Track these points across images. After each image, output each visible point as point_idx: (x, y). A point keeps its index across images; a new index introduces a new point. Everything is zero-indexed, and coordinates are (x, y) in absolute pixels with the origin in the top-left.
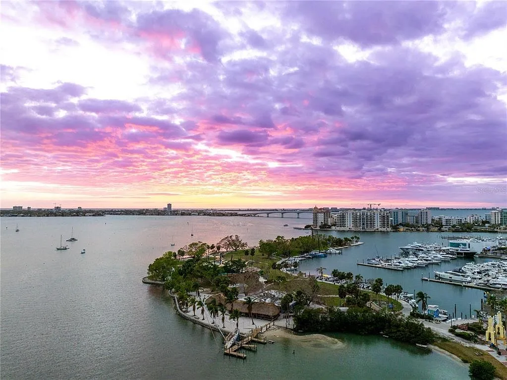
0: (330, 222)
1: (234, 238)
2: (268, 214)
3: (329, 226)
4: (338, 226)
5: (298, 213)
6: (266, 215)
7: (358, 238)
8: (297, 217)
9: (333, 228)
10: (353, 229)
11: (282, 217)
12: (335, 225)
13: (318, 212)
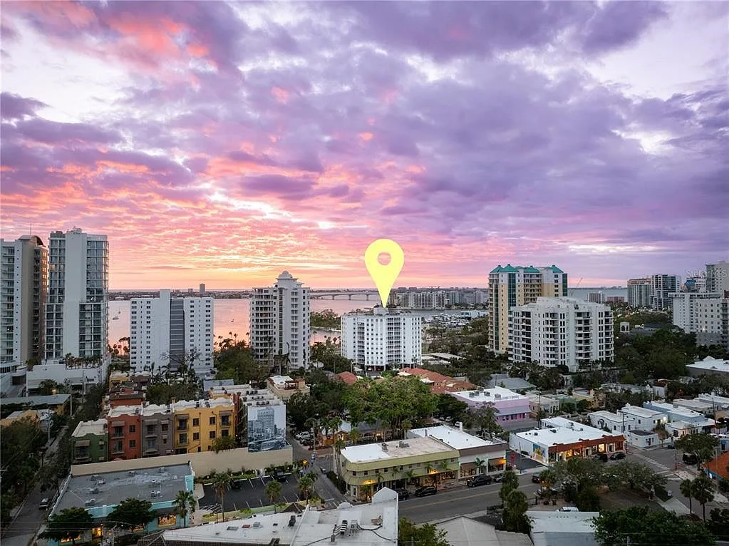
2: (333, 296)
5: (368, 295)
6: (331, 297)
11: (351, 300)
12: (399, 305)
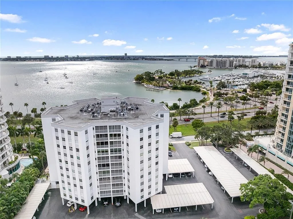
0: (206, 64)
3: (205, 66)
6: (178, 60)
7: (211, 71)
8: (194, 61)
13: (200, 59)
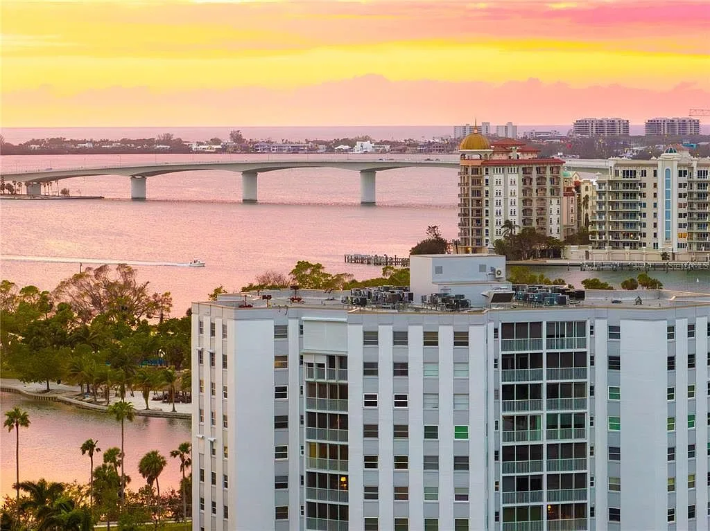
0: (557, 218)
1: (113, 276)
2: (140, 176)
3: (550, 240)
4: (601, 245)
5: (369, 172)
9: (574, 253)
10: (684, 258)
11: (250, 201)
12: (583, 239)
13: (488, 164)
